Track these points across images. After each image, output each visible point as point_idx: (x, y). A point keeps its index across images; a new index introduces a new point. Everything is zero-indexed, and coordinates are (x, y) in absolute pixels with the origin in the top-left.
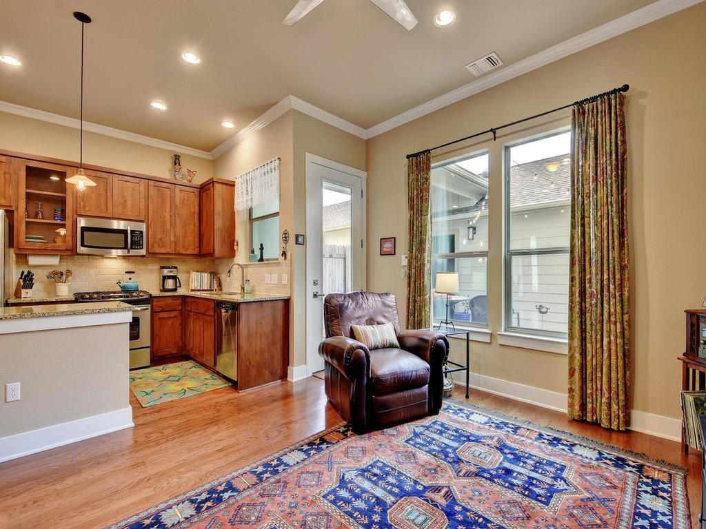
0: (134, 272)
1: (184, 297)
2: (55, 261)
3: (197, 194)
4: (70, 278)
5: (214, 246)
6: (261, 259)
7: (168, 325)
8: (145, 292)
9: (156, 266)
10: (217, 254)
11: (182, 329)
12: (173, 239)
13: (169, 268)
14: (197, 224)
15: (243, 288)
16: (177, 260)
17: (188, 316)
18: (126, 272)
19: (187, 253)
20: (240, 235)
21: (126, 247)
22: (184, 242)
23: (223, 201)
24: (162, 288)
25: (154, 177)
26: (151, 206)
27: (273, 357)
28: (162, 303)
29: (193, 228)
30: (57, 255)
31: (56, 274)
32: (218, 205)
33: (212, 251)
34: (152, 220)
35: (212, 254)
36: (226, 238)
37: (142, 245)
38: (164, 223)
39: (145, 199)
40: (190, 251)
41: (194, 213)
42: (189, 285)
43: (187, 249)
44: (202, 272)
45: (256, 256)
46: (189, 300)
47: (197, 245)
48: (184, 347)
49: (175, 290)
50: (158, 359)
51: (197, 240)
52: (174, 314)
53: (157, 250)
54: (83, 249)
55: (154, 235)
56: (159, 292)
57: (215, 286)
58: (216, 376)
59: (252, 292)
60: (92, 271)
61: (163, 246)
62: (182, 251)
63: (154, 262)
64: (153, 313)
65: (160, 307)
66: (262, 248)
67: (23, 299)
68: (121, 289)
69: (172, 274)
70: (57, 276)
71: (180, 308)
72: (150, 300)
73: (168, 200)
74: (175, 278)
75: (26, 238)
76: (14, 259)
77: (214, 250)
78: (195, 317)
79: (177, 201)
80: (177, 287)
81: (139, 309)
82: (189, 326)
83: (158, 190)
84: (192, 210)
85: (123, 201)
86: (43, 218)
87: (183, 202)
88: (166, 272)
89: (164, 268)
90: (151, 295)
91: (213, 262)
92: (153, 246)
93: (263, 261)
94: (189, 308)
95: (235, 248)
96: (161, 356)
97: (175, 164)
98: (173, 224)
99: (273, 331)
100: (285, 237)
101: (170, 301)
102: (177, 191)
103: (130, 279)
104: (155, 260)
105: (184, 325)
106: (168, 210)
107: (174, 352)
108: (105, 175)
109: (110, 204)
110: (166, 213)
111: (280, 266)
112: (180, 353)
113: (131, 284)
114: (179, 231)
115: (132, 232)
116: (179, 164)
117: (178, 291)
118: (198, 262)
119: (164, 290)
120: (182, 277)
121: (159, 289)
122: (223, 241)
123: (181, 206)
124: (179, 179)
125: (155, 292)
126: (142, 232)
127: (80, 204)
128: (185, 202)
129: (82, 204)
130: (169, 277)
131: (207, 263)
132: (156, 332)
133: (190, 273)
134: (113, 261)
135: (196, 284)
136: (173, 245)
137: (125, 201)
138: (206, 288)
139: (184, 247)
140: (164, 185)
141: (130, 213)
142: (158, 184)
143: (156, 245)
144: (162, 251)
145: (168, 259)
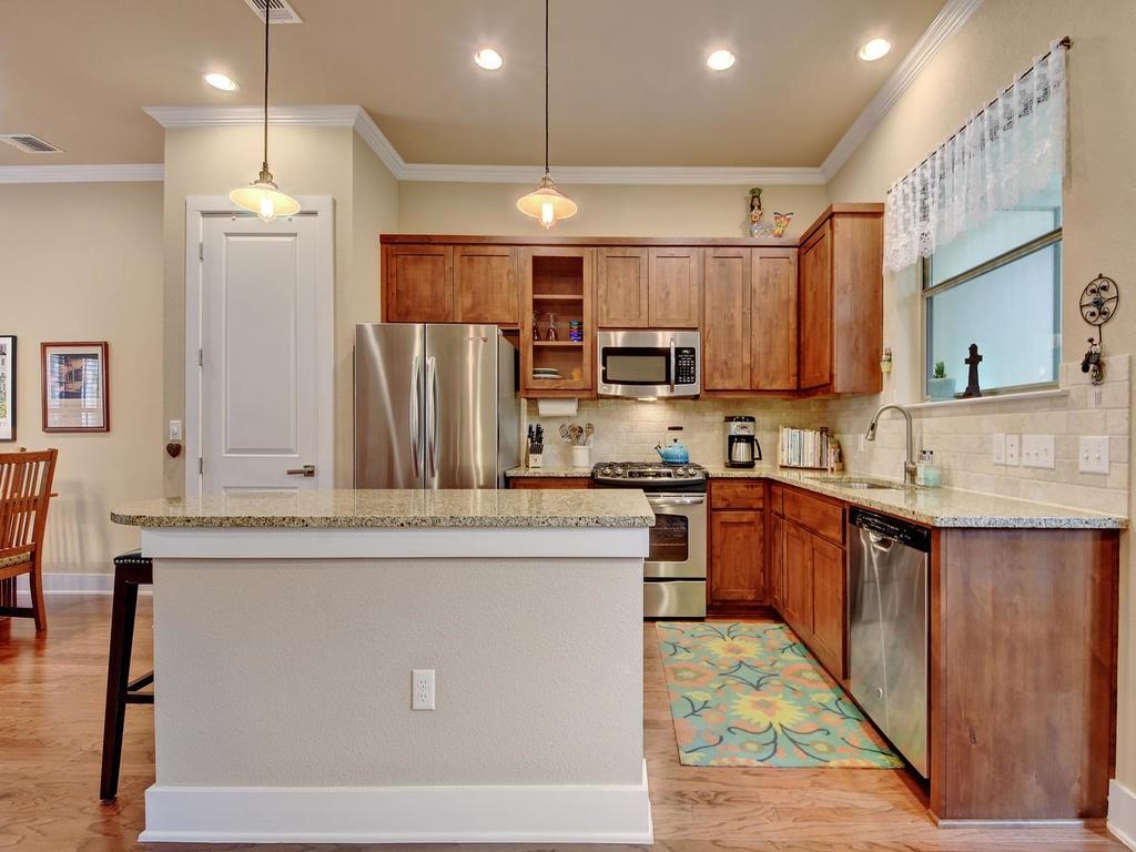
0: (681, 429)
1: (769, 483)
2: (570, 408)
3: (794, 258)
4: (591, 437)
5: (831, 367)
6: (973, 389)
7: (738, 539)
8: (698, 467)
9: (719, 417)
10: (839, 386)
11: (763, 551)
12: (747, 361)
13: (740, 420)
14: (793, 326)
15: (912, 473)
16: (754, 403)
17: (777, 526)
18: (670, 429)
19: (775, 387)
20: (897, 334)
21: (667, 382)
22: (767, 365)
23: (854, 259)
24: (728, 461)
25: (714, 240)
26: (708, 298)
27: (1052, 733)
28: (728, 491)
29: (784, 335)
30: (574, 398)
31: (574, 430)
32: (844, 269)
33: (827, 379)
34: (712, 326)
35: (826, 388)
36: (861, 346)
37: (694, 375)
38: (731, 328)
39: (699, 285)
40: (780, 382)
41: (788, 300)
42: (776, 456)
43: (773, 380)
44: (802, 428)
45: (950, 384)
46: (779, 491)
47: (793, 370)
48: (768, 590)
49: (750, 465)
50: (721, 608)
51: (793, 359)
52: (749, 516)
53: (719, 384)
54: (606, 386)
55: (715, 355)
56: (723, 466)
57: (831, 461)
58: (848, 709)
59: (940, 486)
60: (623, 426)
61: (730, 377)
62: (764, 385)
63: (715, 410)
64: (712, 511)
65: (724, 500)
66: (974, 359)
67: (531, 470)
68: (660, 460)
69: (744, 433)
70: (577, 434)
71: (761, 505)
72: (704, 484)
73: (738, 283)
74: (750, 440)
75: (535, 372)
76: (526, 408)
77: (832, 376)
78: (792, 530)
79: (756, 281)
80: (753, 459)
81: (688, 500)
82: (778, 548)
83: (722, 265)
84: (784, 296)
85: (663, 295)
86: (557, 339)
87: (767, 280)
88: (735, 429)
89: (729, 419)
90: (707, 475)
91: (826, 406)
92: (712, 377)
93: (979, 394)
94: (777, 508)
95: (884, 367)
96: (726, 601)
97: (753, 208)
98: (748, 330)
99: (1054, 640)
100: (1098, 304)
101: (741, 488)
102: (756, 259)
103: (675, 441)
104: (716, 405)
105: (768, 544)
106: (739, 302)
107: (751, 597)
108: (636, 251)
109: (644, 302)
110: (734, 306)
111: (1065, 407)
112: (761, 601)
113: (676, 451)
114: (759, 340)
115: (678, 351)
116: (759, 207)
117: (757, 466)
118: (793, 407)
119: (733, 465)
120: (763, 438)
121: (722, 463)
122: (854, 353)
123: (762, 290)
124: (759, 237)
125: (716, 469)
126: (692, 351)
127: (601, 309)
128: (771, 280)
129: (605, 308)
130: (740, 438)
131: (813, 409)
132: (717, 551)
133: (777, 430)
134: (652, 407)
135: (791, 456)
136: (747, 373)
137: (668, 294)
138: (810, 465)
139: (767, 376)
140: (732, 251)
141: (674, 316)
142: (721, 252)
143: (717, 375)
144: (728, 385)
145: (739, 402)
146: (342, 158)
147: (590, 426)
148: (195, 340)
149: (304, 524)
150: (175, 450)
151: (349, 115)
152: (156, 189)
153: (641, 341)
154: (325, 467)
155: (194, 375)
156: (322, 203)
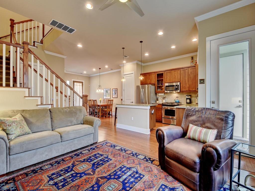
0: (178, 97)
2: (163, 94)
12: (188, 86)
18: (176, 97)
19: (193, 90)
21: (174, 90)
29: (195, 81)
37: (179, 89)
38: (185, 81)
39: (180, 75)
42: (195, 102)
54: (166, 91)
55: (182, 86)
61: (185, 89)
62: (191, 90)
67: (157, 103)
68: (175, 102)
70: (164, 98)
73: (187, 73)
74: (190, 99)
75: (157, 90)
79: (190, 73)
83: (184, 71)
87: (192, 73)
88: (187, 97)
98: (188, 81)
102: (190, 69)
103: (177, 99)
106: (187, 77)
109: (172, 79)
113: (177, 101)
114: (190, 83)
115: (176, 85)
116: (193, 60)
126: (178, 85)
127: (166, 80)
130: (188, 99)
134: (175, 94)
135: (197, 102)
136: (188, 88)
137: (175, 77)
139: (192, 88)
140: (185, 69)
141: (176, 80)
142: (184, 69)
143: (183, 89)
144: (185, 90)
145: (190, 93)
146: (135, 66)
147: (166, 97)
148: (123, 88)
149: (125, 105)
150: (122, 100)
151: (136, 62)
152: (120, 71)
153: (171, 84)
154: (134, 102)
155: (123, 92)
156: (133, 72)
